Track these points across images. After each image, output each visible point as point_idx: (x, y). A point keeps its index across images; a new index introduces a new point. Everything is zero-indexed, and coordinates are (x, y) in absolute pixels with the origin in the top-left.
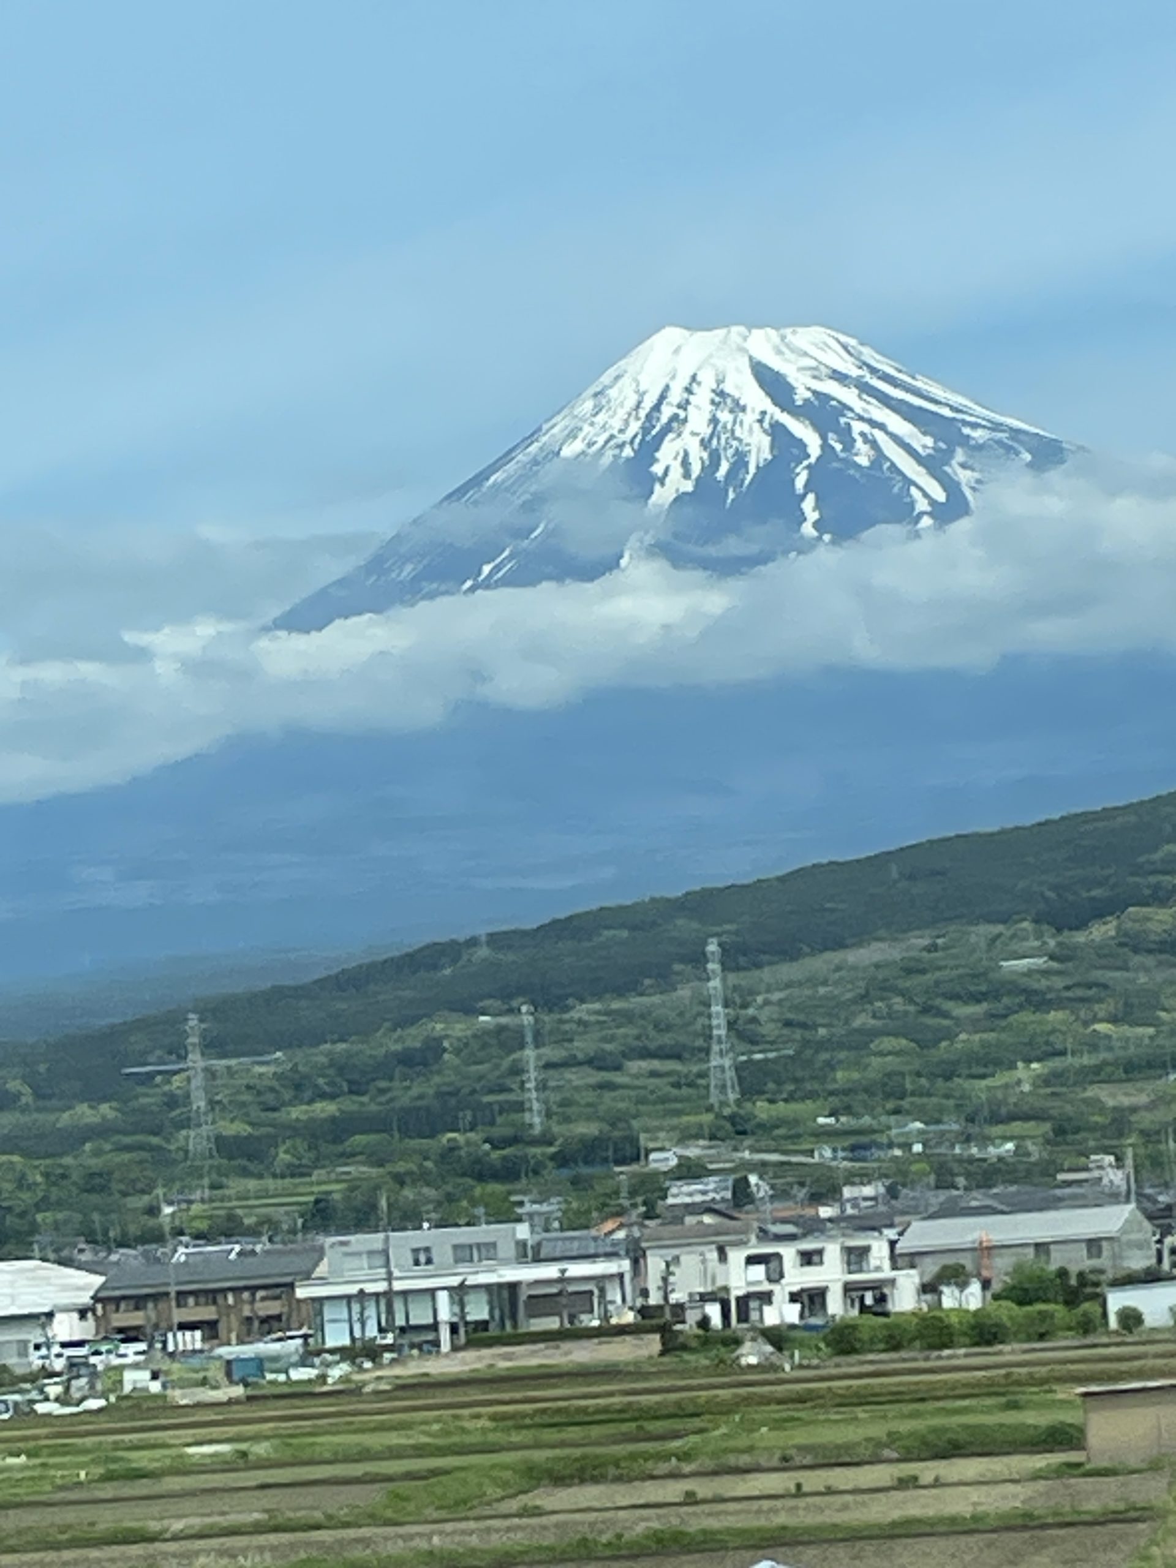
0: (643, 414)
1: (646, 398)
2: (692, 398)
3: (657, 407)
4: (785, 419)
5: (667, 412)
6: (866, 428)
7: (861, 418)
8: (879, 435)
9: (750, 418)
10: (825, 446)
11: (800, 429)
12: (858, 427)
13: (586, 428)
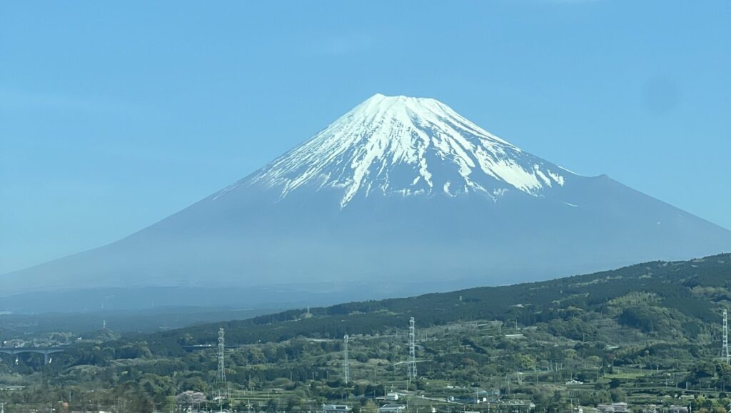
0: (366, 124)
1: (368, 119)
2: (384, 121)
3: (371, 123)
4: (417, 130)
5: (375, 125)
6: (446, 136)
7: (445, 133)
8: (450, 139)
9: (404, 129)
10: (431, 142)
11: (423, 135)
12: (443, 136)
13: (345, 127)
